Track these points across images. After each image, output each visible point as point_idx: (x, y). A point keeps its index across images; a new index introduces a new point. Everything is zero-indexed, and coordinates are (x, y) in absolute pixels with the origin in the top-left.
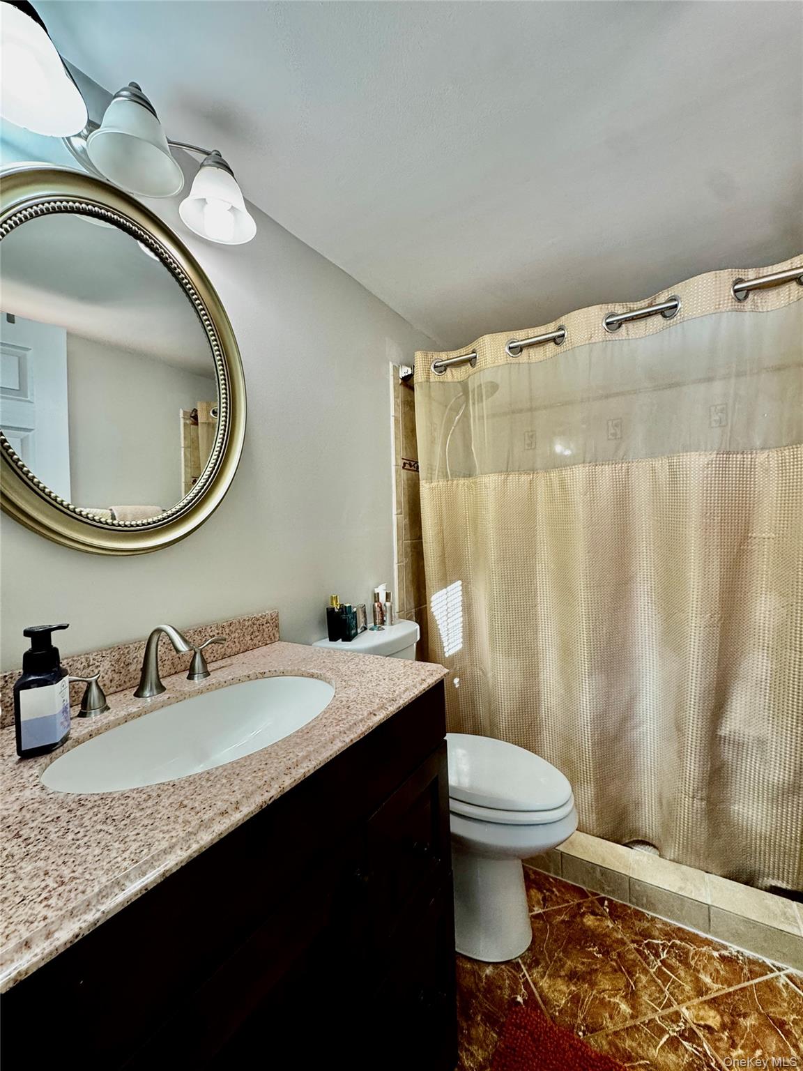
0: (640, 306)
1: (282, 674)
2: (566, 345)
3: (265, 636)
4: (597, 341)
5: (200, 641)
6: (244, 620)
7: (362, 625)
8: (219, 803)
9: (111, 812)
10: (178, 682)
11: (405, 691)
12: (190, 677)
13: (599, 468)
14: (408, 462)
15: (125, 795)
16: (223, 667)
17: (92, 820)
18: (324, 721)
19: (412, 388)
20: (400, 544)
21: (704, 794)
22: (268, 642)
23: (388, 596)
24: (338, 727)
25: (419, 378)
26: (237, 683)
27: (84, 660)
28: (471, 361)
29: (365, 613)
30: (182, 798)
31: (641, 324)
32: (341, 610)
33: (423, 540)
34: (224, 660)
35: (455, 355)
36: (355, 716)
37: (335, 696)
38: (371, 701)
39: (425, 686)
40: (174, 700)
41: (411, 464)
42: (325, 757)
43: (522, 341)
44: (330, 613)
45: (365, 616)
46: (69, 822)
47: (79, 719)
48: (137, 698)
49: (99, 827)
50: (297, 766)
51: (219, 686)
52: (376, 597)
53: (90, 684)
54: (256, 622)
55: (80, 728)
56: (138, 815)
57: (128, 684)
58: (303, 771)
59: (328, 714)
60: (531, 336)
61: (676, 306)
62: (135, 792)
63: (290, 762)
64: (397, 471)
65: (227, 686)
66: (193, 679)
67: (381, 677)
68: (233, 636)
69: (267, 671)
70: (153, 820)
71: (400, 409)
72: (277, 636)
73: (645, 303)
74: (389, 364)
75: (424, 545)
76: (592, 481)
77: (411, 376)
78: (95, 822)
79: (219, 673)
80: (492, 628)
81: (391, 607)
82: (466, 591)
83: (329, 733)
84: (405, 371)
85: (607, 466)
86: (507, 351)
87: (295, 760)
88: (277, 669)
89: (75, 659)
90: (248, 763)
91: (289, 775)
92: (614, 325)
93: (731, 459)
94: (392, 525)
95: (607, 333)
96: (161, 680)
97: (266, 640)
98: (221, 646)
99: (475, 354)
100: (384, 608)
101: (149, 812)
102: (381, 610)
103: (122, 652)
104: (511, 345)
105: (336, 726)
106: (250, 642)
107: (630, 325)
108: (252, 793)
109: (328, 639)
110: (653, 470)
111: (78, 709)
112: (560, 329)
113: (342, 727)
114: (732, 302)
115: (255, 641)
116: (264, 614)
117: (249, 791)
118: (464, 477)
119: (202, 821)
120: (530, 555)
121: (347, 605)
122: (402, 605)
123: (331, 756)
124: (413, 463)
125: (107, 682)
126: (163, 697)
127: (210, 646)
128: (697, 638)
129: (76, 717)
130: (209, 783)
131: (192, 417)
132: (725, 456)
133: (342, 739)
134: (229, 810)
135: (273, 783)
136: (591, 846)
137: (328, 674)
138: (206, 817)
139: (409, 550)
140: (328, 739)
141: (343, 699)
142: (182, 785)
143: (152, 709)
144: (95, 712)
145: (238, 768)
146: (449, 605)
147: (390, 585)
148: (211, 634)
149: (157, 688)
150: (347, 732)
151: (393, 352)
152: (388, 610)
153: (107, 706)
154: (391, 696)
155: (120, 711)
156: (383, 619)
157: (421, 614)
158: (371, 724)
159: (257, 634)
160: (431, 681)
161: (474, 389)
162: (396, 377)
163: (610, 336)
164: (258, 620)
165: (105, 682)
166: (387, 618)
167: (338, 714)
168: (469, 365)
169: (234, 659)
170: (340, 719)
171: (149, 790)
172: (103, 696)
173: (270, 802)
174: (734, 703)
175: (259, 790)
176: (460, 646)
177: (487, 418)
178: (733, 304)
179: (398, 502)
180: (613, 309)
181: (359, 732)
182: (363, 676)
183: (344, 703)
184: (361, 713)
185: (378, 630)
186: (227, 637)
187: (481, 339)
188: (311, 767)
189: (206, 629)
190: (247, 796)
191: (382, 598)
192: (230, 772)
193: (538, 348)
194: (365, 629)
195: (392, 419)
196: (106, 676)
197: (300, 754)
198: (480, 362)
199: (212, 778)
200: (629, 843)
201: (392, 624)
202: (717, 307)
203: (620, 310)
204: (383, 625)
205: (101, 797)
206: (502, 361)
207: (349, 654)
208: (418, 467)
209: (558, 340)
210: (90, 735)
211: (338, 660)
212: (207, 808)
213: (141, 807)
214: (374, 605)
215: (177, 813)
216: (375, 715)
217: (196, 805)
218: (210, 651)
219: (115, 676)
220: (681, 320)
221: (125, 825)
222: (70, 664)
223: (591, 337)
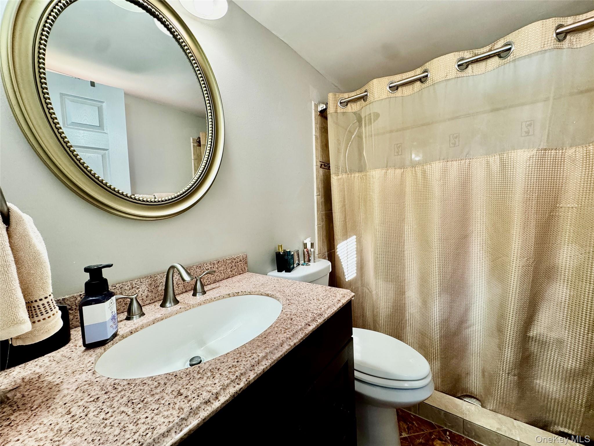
0: (484, 51)
1: (249, 293)
2: (429, 82)
3: (239, 269)
4: (451, 78)
5: (200, 272)
6: (227, 260)
7: (297, 262)
8: (205, 394)
9: (132, 396)
10: (186, 298)
11: (328, 308)
12: (194, 295)
13: (449, 163)
14: (323, 164)
15: (143, 382)
16: (214, 288)
17: (119, 402)
18: (276, 329)
19: (326, 118)
20: (319, 214)
21: (516, 372)
22: (241, 273)
23: (312, 245)
24: (285, 334)
25: (331, 110)
26: (222, 299)
27: (129, 284)
28: (364, 98)
29: (298, 255)
30: (180, 387)
31: (482, 64)
32: (284, 253)
33: (333, 211)
34: (215, 284)
35: (353, 95)
36: (296, 326)
37: (282, 311)
38: (306, 315)
39: (340, 304)
40: (183, 310)
41: (325, 165)
42: (277, 357)
43: (398, 82)
44: (278, 254)
45: (298, 257)
46: (104, 402)
47: (126, 321)
48: (161, 308)
49: (122, 409)
50: (259, 364)
51: (211, 300)
52: (305, 245)
53: (132, 300)
54: (233, 260)
55: (125, 327)
56: (149, 400)
57: (157, 299)
58: (262, 368)
59: (278, 324)
60: (404, 78)
61: (510, 49)
62: (150, 379)
63: (254, 361)
64: (317, 169)
65: (216, 300)
66: (196, 296)
67: (311, 298)
68: (220, 269)
69: (240, 291)
70: (158, 406)
71: (318, 131)
72: (247, 269)
73: (487, 48)
74: (312, 102)
75: (333, 214)
76: (445, 171)
77: (326, 109)
78: (121, 404)
79: (211, 292)
80: (376, 264)
81: (314, 251)
82: (359, 242)
83: (279, 338)
84: (321, 107)
85: (455, 162)
86: (388, 89)
87: (257, 360)
88: (246, 291)
89: (124, 284)
90: (226, 360)
91: (253, 371)
92: (463, 66)
93: (547, 154)
94: (314, 202)
95: (458, 72)
96: (176, 296)
97: (240, 272)
98: (213, 275)
99: (366, 93)
100: (310, 252)
101: (157, 397)
102: (308, 253)
103: (152, 280)
104: (391, 85)
105: (284, 333)
106: (230, 273)
107: (475, 66)
108: (228, 386)
109: (277, 270)
110: (488, 163)
111: (125, 315)
112: (425, 71)
113: (288, 334)
114: (554, 42)
115: (234, 272)
116: (238, 256)
117: (226, 384)
118: (359, 172)
119: (191, 409)
120: (401, 219)
121: (288, 250)
122: (320, 250)
123: (281, 356)
124: (326, 164)
125: (144, 297)
126: (177, 307)
127: (206, 275)
128: (516, 273)
129: (124, 320)
130: (199, 376)
131: (198, 142)
132: (543, 152)
133: (288, 343)
134: (211, 400)
135: (242, 378)
136: (438, 397)
137: (278, 295)
138: (194, 405)
139: (324, 217)
140: (279, 343)
141: (288, 313)
142: (181, 376)
143: (170, 315)
144: (136, 317)
145: (219, 364)
146: (348, 250)
147: (313, 238)
148: (207, 268)
149: (173, 302)
150: (291, 338)
151: (314, 94)
152: (312, 253)
153: (143, 313)
154: (319, 312)
155: (150, 317)
156: (309, 258)
157: (331, 256)
158: (307, 332)
159: (235, 268)
160: (344, 301)
161: (366, 116)
162: (316, 111)
163: (460, 74)
164: (235, 259)
165: (143, 298)
166: (312, 258)
167: (285, 324)
168: (363, 100)
169: (221, 284)
170: (286, 328)
171: (159, 378)
172: (140, 306)
173: (240, 393)
174: (540, 316)
175: (232, 383)
176: (355, 275)
177: (374, 136)
178: (555, 43)
179: (318, 188)
180: (463, 55)
181: (300, 338)
182: (299, 297)
183: (289, 316)
184: (300, 324)
185: (307, 265)
186: (216, 270)
187: (371, 82)
188: (268, 364)
189: (203, 265)
190: (224, 388)
191: (309, 246)
192: (213, 367)
193: (409, 86)
194: (299, 264)
195: (314, 137)
196: (144, 294)
197: (261, 355)
198: (370, 98)
199: (201, 371)
200: (460, 396)
201: (314, 262)
202: (542, 46)
203: (468, 55)
204: (310, 262)
205: (128, 383)
206: (384, 96)
207: (290, 282)
208: (329, 167)
209: (422, 80)
210: (131, 333)
211: (283, 285)
212: (196, 397)
213: (152, 393)
214: (304, 250)
215: (175, 400)
216: (309, 325)
217: (189, 394)
218: (206, 278)
219: (149, 294)
220: (514, 59)
221: (140, 409)
222: (121, 287)
223: (447, 75)
